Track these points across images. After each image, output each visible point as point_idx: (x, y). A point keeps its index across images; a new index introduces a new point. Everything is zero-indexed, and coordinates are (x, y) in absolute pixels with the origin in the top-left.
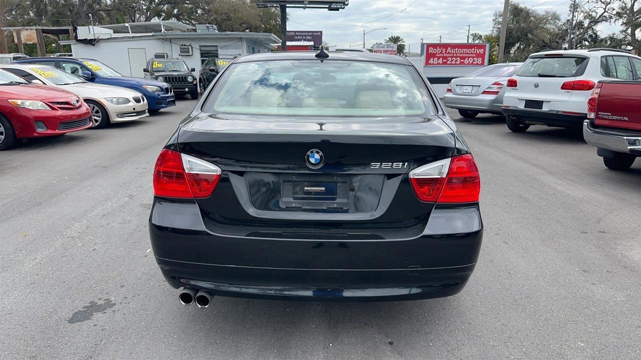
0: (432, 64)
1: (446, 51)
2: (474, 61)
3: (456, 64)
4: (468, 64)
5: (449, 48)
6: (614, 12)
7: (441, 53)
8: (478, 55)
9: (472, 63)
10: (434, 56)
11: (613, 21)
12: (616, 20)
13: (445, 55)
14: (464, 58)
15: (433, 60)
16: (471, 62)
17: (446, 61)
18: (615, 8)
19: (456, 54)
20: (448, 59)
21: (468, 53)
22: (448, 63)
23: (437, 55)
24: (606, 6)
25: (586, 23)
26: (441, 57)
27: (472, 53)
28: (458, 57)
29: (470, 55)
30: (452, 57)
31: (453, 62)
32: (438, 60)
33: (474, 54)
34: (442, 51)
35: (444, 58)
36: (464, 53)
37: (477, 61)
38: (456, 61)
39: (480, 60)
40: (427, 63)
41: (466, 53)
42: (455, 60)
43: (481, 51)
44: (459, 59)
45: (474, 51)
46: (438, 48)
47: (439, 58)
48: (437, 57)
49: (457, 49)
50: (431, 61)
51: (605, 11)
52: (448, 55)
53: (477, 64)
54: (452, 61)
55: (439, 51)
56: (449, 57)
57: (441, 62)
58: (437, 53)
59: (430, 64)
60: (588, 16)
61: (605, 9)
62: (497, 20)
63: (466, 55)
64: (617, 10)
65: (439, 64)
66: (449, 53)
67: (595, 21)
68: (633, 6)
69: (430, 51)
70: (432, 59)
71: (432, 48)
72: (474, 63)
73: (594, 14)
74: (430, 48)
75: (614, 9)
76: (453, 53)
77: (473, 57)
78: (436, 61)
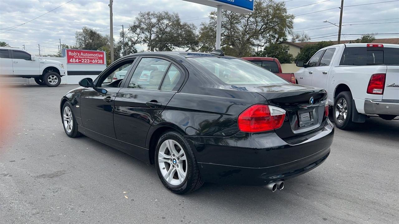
0: (72, 63)
1: (80, 54)
2: (98, 61)
3: (87, 63)
4: (95, 63)
5: (82, 53)
6: (142, 40)
7: (77, 56)
8: (100, 58)
9: (97, 63)
10: (72, 57)
11: (142, 44)
12: (144, 43)
13: (80, 57)
14: (92, 59)
15: (73, 60)
16: (96, 62)
17: (81, 61)
18: (142, 37)
19: (87, 57)
20: (82, 59)
21: (94, 57)
22: (82, 62)
23: (75, 57)
24: (138, 36)
25: (130, 43)
26: (77, 58)
27: (96, 57)
28: (88, 59)
29: (95, 58)
30: (84, 59)
31: (85, 62)
32: (75, 60)
33: (98, 57)
34: (77, 54)
35: (79, 59)
36: (91, 57)
37: (100, 61)
38: (87, 61)
39: (101, 61)
40: (69, 62)
41: (92, 57)
42: (86, 60)
43: (102, 56)
44: (89, 60)
45: (97, 55)
46: (75, 52)
47: (76, 59)
48: (75, 58)
49: (87, 54)
50: (71, 60)
51: (138, 38)
52: (82, 57)
53: (100, 63)
54: (85, 61)
55: (75, 54)
56: (83, 58)
57: (78, 61)
58: (74, 55)
59: (71, 62)
60: (130, 40)
61: (138, 37)
62: (78, 37)
63: (93, 58)
64: (143, 38)
65: (76, 62)
66: (82, 56)
67: (134, 43)
68: (150, 37)
69: (69, 54)
70: (71, 59)
71: (71, 53)
72: (98, 62)
73: (133, 39)
74: (69, 52)
75: (142, 38)
76: (85, 56)
77: (97, 59)
78: (74, 60)
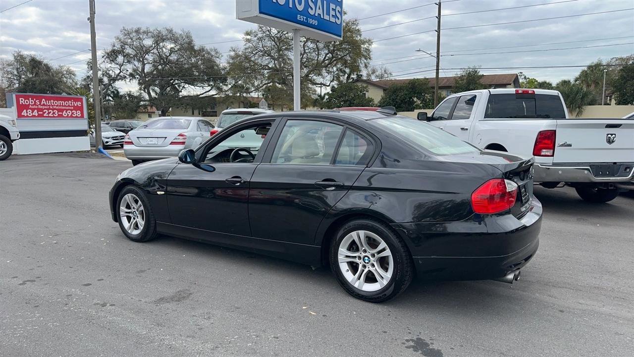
0: (26, 117)
1: (40, 102)
2: (72, 113)
3: (54, 117)
4: (67, 116)
5: (43, 100)
6: (128, 74)
7: (35, 104)
8: (77, 108)
9: (71, 116)
10: (27, 107)
11: (128, 80)
12: (130, 80)
13: (39, 107)
14: (62, 111)
15: (27, 113)
16: (70, 114)
17: (42, 113)
18: (128, 69)
19: (53, 106)
20: (44, 111)
21: (65, 106)
22: (45, 115)
23: (30, 107)
24: (121, 67)
25: (106, 80)
26: (36, 109)
27: (69, 106)
28: (55, 109)
29: (67, 108)
30: (48, 109)
31: (50, 115)
32: (32, 113)
33: (72, 106)
34: (35, 102)
35: (39, 110)
36: (60, 106)
37: (76, 113)
38: (54, 113)
39: (79, 113)
40: (20, 116)
41: (63, 106)
42: (52, 113)
43: (79, 104)
44: (57, 112)
45: (71, 103)
46: (30, 99)
47: (33, 110)
48: (31, 109)
49: (52, 101)
50: (24, 113)
51: (121, 72)
52: (44, 107)
53: (77, 117)
54: (49, 113)
55: (32, 102)
56: (45, 109)
57: (37, 114)
58: (29, 104)
59: (24, 116)
60: (106, 73)
61: (120, 70)
62: (5, 69)
63: (63, 108)
64: (130, 71)
65: (34, 116)
66: (44, 105)
67: (115, 80)
68: (143, 69)
69: (21, 102)
70: (25, 111)
71: (23, 99)
72: (73, 115)
73: (111, 72)
74: (20, 99)
75: (127, 71)
76: (49, 105)
77: (71, 110)
78: (30, 113)
